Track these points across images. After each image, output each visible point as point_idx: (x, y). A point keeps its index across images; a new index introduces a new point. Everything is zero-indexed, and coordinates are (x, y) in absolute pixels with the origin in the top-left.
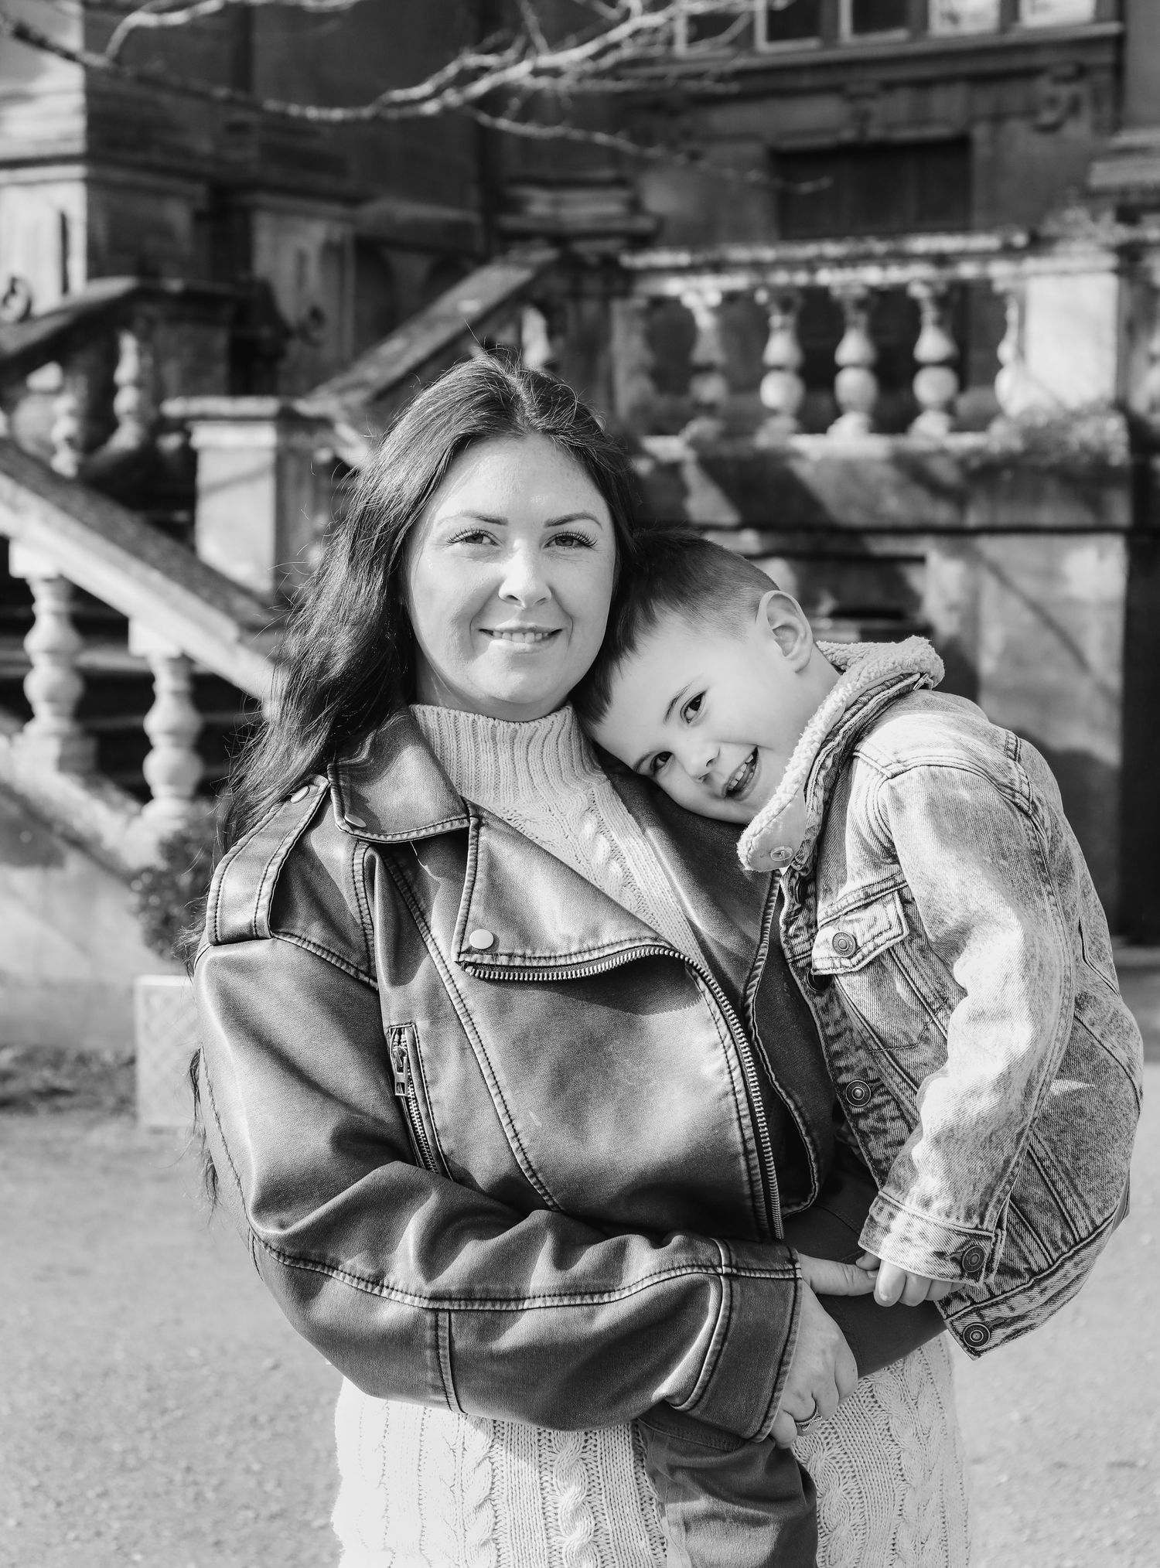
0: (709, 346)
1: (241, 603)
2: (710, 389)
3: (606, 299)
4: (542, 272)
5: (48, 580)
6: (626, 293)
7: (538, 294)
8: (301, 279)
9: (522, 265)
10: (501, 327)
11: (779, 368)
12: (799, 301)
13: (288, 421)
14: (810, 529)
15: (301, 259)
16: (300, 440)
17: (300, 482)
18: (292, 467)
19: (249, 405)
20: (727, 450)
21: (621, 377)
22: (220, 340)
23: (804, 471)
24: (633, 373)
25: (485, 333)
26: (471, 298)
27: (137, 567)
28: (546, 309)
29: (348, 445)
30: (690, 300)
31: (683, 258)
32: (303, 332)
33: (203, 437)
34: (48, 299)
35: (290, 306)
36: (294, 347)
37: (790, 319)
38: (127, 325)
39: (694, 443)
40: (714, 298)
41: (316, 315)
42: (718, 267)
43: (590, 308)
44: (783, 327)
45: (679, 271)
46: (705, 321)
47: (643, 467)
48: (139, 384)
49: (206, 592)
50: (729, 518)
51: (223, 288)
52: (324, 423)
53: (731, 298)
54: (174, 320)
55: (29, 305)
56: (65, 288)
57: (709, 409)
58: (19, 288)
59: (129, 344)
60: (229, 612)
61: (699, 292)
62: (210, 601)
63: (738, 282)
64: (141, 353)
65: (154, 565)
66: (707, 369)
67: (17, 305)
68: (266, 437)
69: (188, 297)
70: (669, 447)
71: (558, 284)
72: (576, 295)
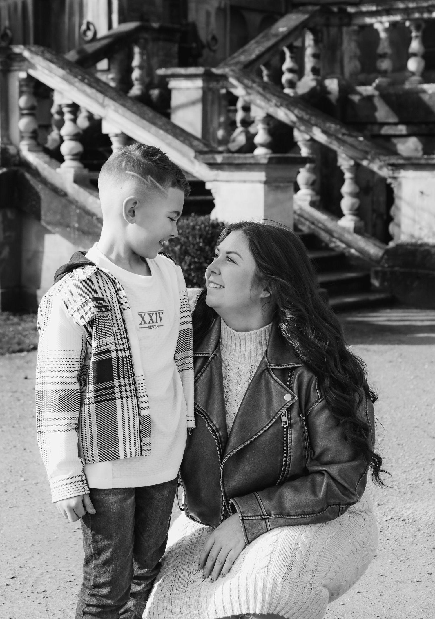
0: (384, 47)
1: (196, 143)
2: (385, 65)
3: (340, 27)
4: (313, 15)
5: (117, 135)
6: (349, 24)
7: (311, 25)
8: (208, 23)
9: (304, 12)
10: (296, 40)
11: (414, 55)
12: (423, 25)
13: (208, 77)
14: (427, 123)
15: (208, 14)
16: (213, 85)
17: (213, 103)
18: (210, 97)
19: (192, 70)
20: (391, 91)
21: (346, 60)
22: (175, 48)
23: (425, 98)
24: (351, 58)
25: (288, 42)
26: (283, 27)
27: (154, 129)
28: (314, 31)
29: (234, 87)
30: (377, 26)
31: (374, 8)
32: (209, 46)
33: (173, 84)
34: (103, 31)
35: (204, 35)
36: (206, 52)
37: (419, 34)
38: (137, 43)
39: (377, 88)
40: (387, 25)
41: (214, 38)
42: (388, 12)
43: (334, 31)
44: (417, 37)
45: (372, 14)
46: (383, 35)
47: (356, 98)
48: (141, 67)
49: (182, 139)
50: (393, 119)
51: (176, 26)
52: (224, 77)
53: (394, 25)
54: (156, 40)
55: (95, 33)
56: (110, 27)
57: (384, 73)
58: (91, 27)
59: (137, 50)
60: (191, 146)
61: (381, 22)
62: (183, 142)
63: (398, 18)
64: (142, 54)
65: (161, 128)
66: (384, 56)
67: (90, 34)
68: (199, 83)
69: (161, 29)
70: (368, 90)
71: (320, 20)
72: (328, 25)
